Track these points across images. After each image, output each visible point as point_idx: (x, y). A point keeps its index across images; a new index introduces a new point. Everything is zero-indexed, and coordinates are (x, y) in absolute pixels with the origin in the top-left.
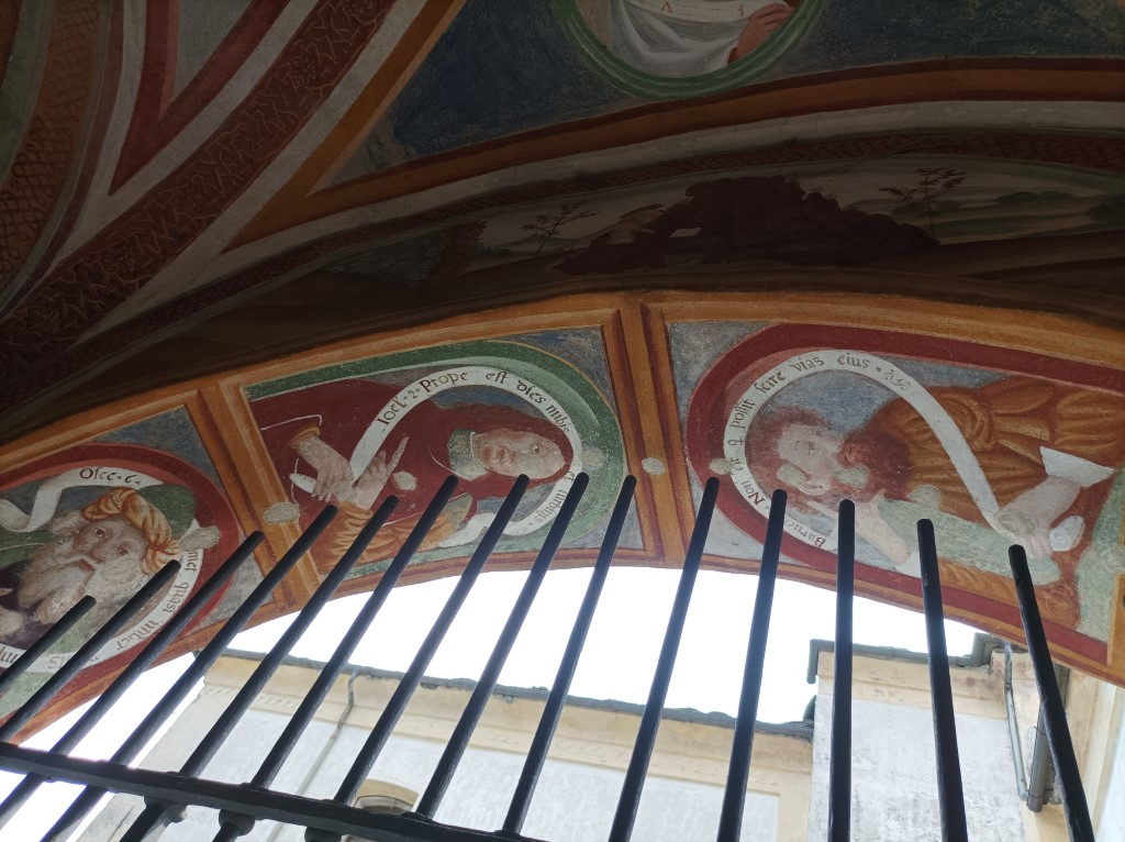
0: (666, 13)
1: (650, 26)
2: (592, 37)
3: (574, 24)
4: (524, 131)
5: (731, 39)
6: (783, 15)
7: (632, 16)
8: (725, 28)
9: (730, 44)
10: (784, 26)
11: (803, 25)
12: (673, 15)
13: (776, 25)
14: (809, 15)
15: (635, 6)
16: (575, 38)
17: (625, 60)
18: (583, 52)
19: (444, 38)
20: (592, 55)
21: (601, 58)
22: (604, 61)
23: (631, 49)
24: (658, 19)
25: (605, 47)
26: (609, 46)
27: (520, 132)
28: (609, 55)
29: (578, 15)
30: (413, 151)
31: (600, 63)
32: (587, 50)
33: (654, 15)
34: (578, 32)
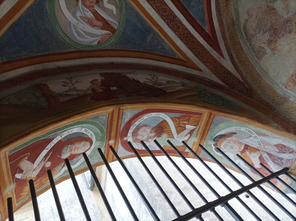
0: (83, 29)
1: (79, 32)
2: (63, 31)
3: (58, 27)
4: (41, 54)
5: (99, 38)
6: (111, 35)
7: (75, 28)
8: (97, 36)
9: (99, 39)
10: (111, 38)
11: (115, 38)
12: (85, 30)
13: (109, 37)
14: (116, 36)
15: (76, 26)
16: (58, 31)
17: (72, 39)
18: (60, 35)
19: (14, 23)
20: (62, 36)
21: (65, 37)
22: (66, 38)
23: (74, 36)
24: (81, 30)
25: (67, 34)
26: (68, 34)
27: (40, 54)
28: (68, 37)
29: (59, 25)
30: (4, 58)
31: (65, 39)
32: (61, 35)
33: (80, 29)
34: (59, 29)
